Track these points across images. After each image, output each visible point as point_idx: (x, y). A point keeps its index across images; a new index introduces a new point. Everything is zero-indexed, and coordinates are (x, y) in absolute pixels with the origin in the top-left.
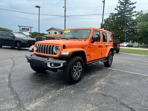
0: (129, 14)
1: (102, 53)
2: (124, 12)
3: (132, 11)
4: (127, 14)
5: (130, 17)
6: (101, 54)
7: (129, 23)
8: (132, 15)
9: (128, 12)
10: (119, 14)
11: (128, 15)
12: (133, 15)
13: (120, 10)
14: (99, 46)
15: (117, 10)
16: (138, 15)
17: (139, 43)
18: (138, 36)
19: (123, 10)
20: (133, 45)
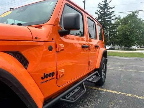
0: (108, 18)
1: (89, 62)
2: (104, 16)
3: (111, 15)
4: (107, 18)
5: (110, 21)
6: (89, 65)
7: (109, 27)
8: (111, 19)
9: (108, 16)
10: (99, 18)
11: (108, 20)
12: (113, 19)
13: (100, 14)
14: (83, 47)
15: (97, 14)
16: (116, 20)
17: (119, 46)
18: (118, 39)
19: (103, 14)
20: (115, 48)
